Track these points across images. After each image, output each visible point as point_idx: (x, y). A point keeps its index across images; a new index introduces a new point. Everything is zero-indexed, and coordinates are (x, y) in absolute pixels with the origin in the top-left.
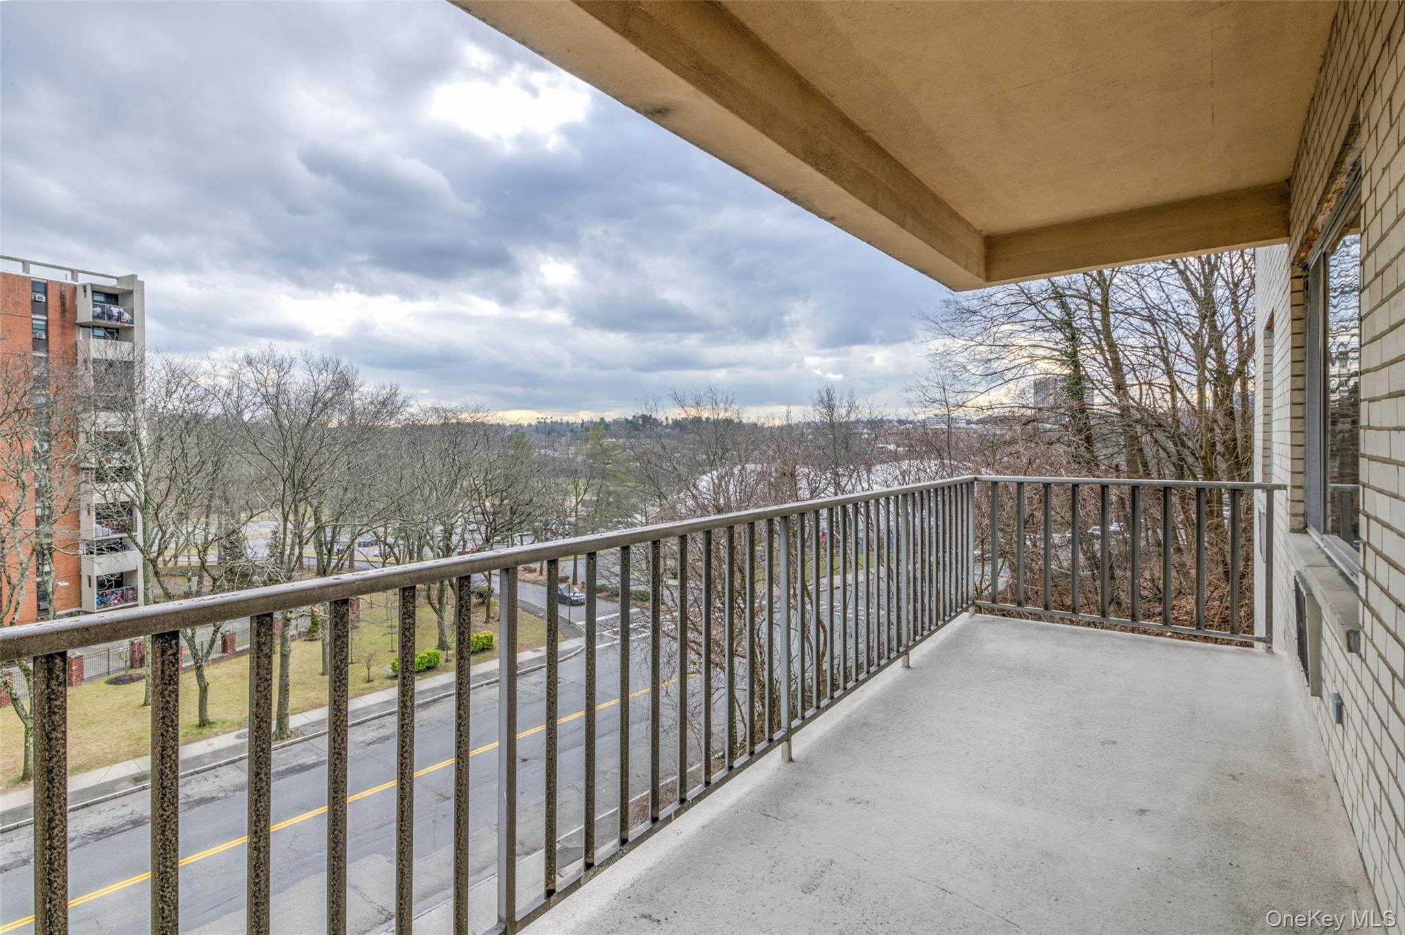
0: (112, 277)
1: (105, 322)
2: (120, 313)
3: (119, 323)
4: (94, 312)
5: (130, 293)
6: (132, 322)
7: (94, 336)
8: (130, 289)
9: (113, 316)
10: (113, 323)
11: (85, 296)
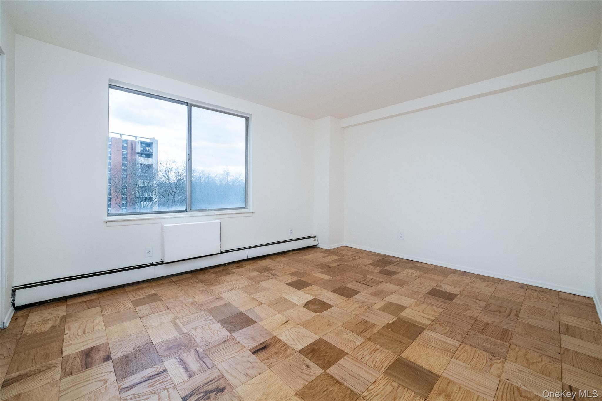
0: (148, 139)
1: (144, 152)
2: (149, 149)
3: (148, 153)
4: (141, 149)
5: (152, 143)
6: (153, 152)
7: (142, 157)
8: (153, 142)
9: (147, 150)
10: (146, 152)
11: (138, 144)
